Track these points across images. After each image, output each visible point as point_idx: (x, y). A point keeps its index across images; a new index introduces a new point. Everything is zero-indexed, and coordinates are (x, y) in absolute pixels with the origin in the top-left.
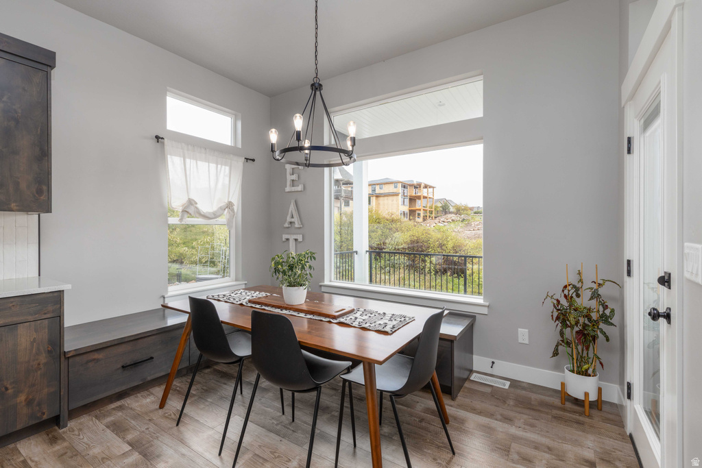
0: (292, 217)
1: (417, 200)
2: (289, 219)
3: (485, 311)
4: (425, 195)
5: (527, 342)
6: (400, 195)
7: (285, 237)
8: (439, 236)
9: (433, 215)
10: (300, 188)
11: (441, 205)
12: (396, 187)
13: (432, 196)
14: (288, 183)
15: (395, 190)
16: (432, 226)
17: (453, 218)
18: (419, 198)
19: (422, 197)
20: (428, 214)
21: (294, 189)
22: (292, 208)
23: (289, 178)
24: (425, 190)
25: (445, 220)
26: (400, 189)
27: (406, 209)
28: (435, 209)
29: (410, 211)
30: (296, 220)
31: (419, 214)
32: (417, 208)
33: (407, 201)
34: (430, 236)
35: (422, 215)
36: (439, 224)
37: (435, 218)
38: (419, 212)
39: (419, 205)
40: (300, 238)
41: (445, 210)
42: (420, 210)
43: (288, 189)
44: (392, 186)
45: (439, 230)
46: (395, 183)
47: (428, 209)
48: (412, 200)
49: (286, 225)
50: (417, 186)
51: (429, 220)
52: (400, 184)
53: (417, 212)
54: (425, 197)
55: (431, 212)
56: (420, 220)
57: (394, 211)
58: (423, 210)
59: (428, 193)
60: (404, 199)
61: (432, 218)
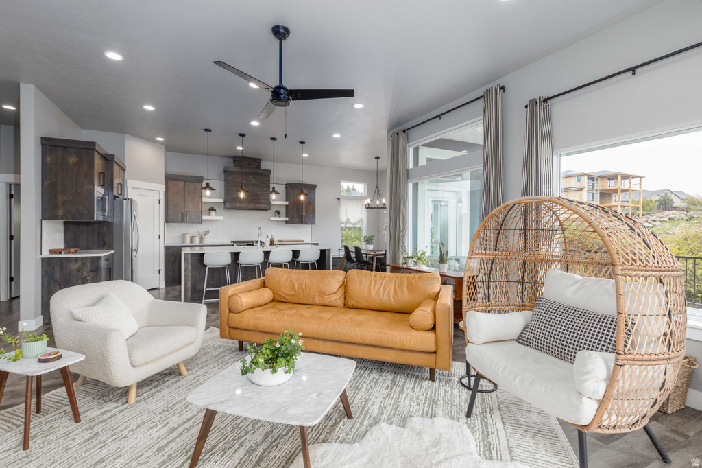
1: (613, 195)
4: (626, 187)
6: (585, 190)
9: (640, 212)
12: (579, 180)
13: (638, 189)
15: (578, 184)
17: (672, 216)
18: (616, 191)
19: (619, 191)
24: (627, 181)
26: (585, 182)
28: (644, 205)
32: (613, 203)
33: (597, 196)
39: (617, 201)
41: (665, 204)
42: (617, 206)
44: (575, 179)
46: (579, 176)
47: (631, 204)
48: (605, 194)
50: (612, 178)
52: (586, 177)
54: (623, 191)
55: (636, 209)
58: (622, 206)
59: (630, 185)
60: (593, 194)
61: (638, 215)
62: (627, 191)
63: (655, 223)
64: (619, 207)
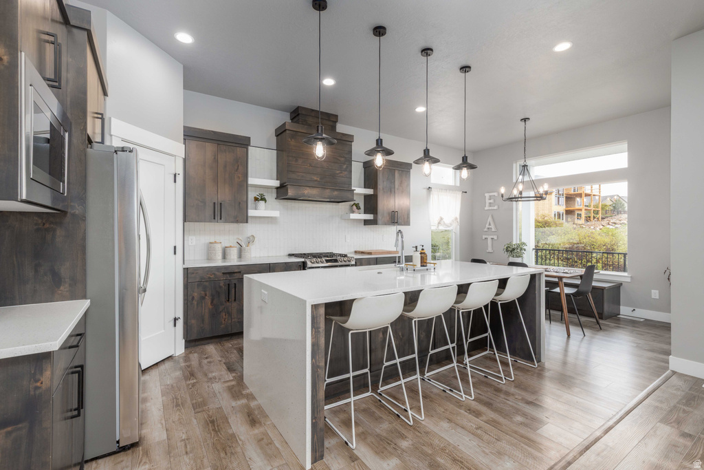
0: (490, 225)
1: (577, 199)
2: (487, 226)
3: (629, 280)
4: (588, 192)
5: (657, 297)
6: (554, 194)
7: (484, 237)
8: (607, 240)
9: (600, 216)
10: (496, 208)
11: (611, 203)
13: (598, 194)
14: (487, 204)
16: (598, 229)
18: (580, 195)
19: (583, 195)
20: (592, 215)
21: (491, 208)
22: (490, 219)
23: (488, 201)
25: (617, 222)
27: (562, 208)
28: (602, 208)
29: (566, 211)
30: (492, 226)
31: (579, 215)
32: (577, 207)
33: (563, 200)
34: (594, 240)
35: (583, 216)
36: (608, 226)
37: (603, 218)
38: (579, 212)
39: (579, 203)
40: (495, 237)
41: (617, 209)
42: (581, 210)
43: (486, 208)
45: (607, 234)
47: (592, 208)
48: (570, 199)
49: (486, 230)
51: (593, 222)
53: (577, 212)
54: (587, 195)
55: (596, 212)
56: (582, 221)
57: (546, 212)
58: (586, 210)
59: (592, 190)
60: (559, 198)
61: (598, 219)
62: (589, 195)
63: (617, 226)
64: (583, 211)
